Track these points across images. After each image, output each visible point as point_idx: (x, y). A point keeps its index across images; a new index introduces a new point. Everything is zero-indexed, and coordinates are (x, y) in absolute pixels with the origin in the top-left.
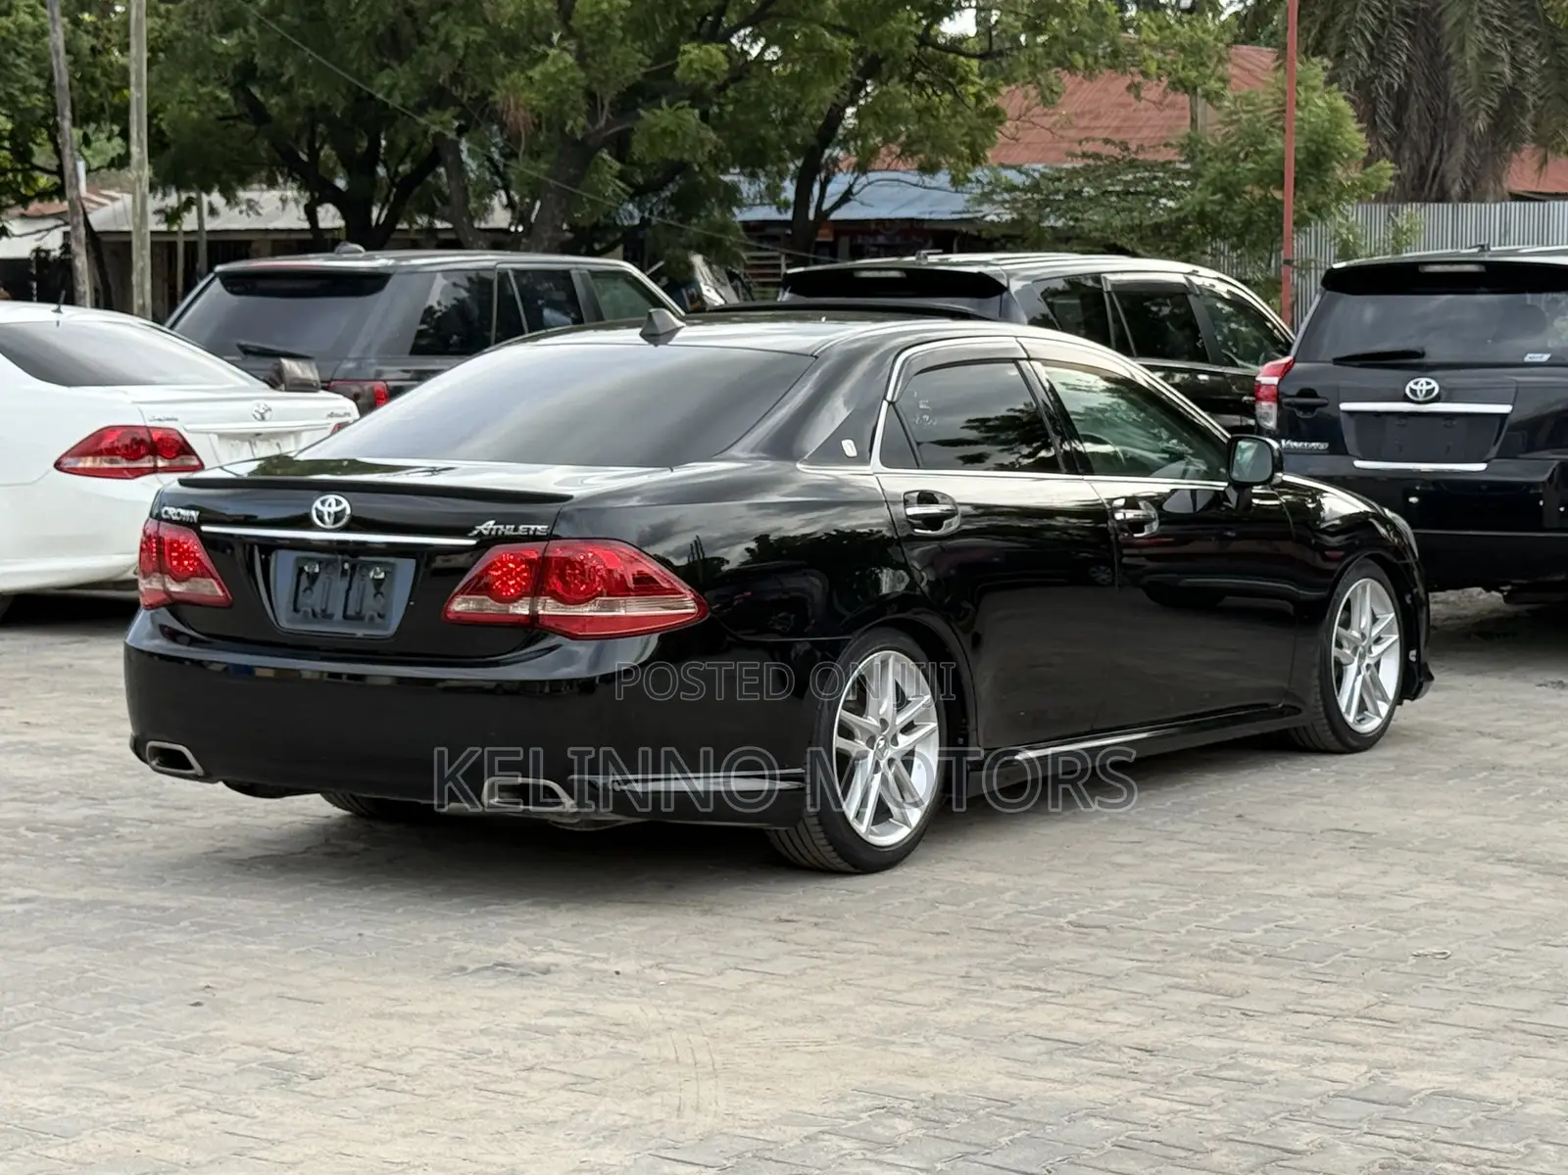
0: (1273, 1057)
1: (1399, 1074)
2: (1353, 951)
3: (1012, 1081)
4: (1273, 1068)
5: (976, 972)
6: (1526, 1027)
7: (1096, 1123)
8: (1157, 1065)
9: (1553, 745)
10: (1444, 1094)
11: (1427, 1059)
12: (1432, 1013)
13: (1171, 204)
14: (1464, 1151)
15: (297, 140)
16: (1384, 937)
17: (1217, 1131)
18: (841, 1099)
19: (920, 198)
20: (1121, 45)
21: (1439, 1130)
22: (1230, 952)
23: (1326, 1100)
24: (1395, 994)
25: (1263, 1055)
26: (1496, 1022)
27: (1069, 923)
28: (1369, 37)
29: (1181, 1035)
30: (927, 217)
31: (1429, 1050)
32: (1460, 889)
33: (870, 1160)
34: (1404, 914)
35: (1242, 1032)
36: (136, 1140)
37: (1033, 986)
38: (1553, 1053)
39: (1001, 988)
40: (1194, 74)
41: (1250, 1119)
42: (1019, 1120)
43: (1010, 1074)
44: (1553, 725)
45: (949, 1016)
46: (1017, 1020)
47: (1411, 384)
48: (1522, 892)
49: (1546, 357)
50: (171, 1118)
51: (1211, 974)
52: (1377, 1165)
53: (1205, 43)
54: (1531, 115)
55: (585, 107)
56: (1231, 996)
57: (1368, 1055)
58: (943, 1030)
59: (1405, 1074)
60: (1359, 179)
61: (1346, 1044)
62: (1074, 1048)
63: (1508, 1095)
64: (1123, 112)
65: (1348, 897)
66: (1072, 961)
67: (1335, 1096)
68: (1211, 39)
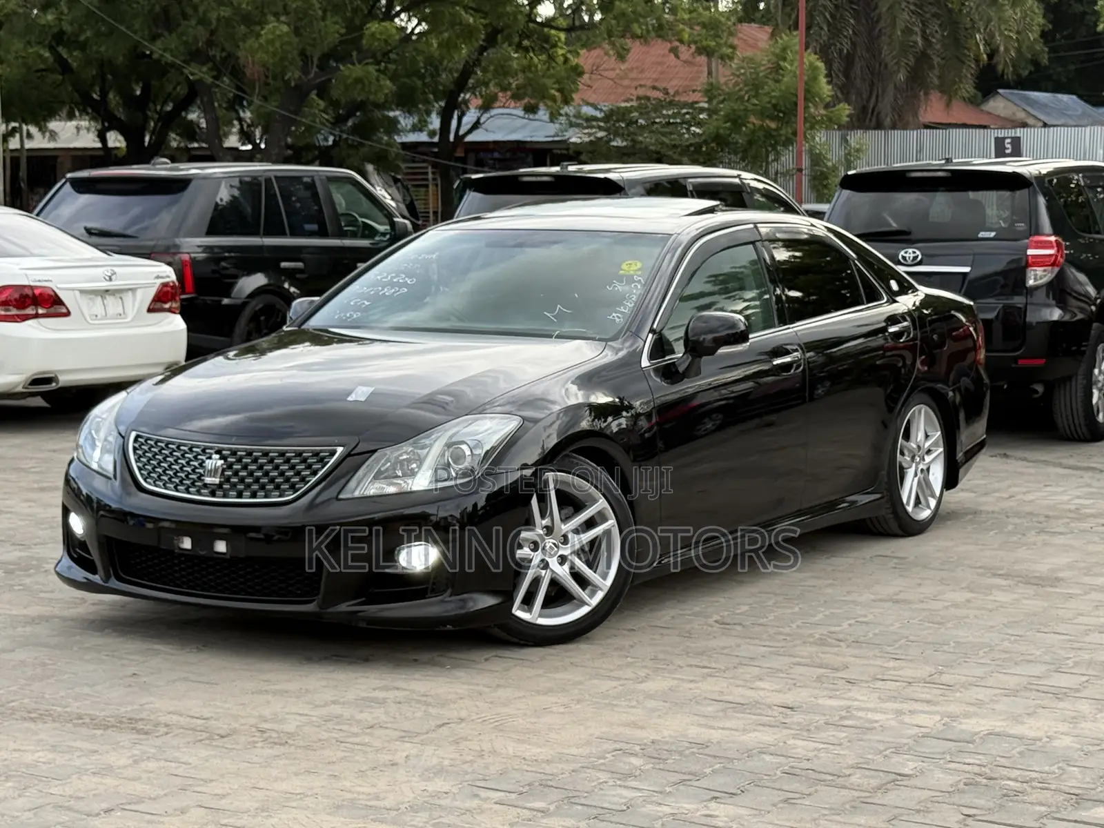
0: (874, 710)
1: (963, 721)
2: (911, 638)
3: (703, 730)
4: (877, 718)
5: (661, 656)
6: (1040, 688)
7: (767, 758)
8: (797, 718)
9: (1011, 497)
10: (998, 735)
11: (979, 710)
12: (974, 679)
13: (698, 131)
14: (1018, 773)
15: (92, 85)
16: (930, 628)
17: (850, 763)
18: (588, 743)
19: (524, 127)
20: (664, 22)
21: (998, 759)
22: (829, 640)
23: (917, 739)
24: (947, 666)
25: (868, 710)
26: (1019, 685)
27: (716, 621)
28: (828, 17)
29: (810, 697)
30: (529, 139)
31: (979, 704)
32: (973, 595)
33: (620, 786)
34: (940, 613)
35: (850, 694)
36: (109, 781)
37: (701, 664)
38: (1061, 705)
39: (681, 667)
40: (714, 43)
41: (870, 753)
42: (715, 757)
43: (700, 725)
44: (1008, 482)
45: (650, 686)
46: (697, 688)
47: (902, 253)
48: (1016, 596)
49: (993, 234)
50: (130, 765)
51: (820, 655)
52: (962, 783)
53: (720, 22)
54: (936, 72)
55: (301, 63)
56: (837, 670)
57: (938, 708)
58: (650, 696)
59: (967, 721)
60: (826, 116)
61: (922, 701)
62: (740, 707)
63: (1039, 734)
64: (660, 68)
65: (897, 602)
66: (724, 648)
67: (923, 737)
68: (723, 20)
